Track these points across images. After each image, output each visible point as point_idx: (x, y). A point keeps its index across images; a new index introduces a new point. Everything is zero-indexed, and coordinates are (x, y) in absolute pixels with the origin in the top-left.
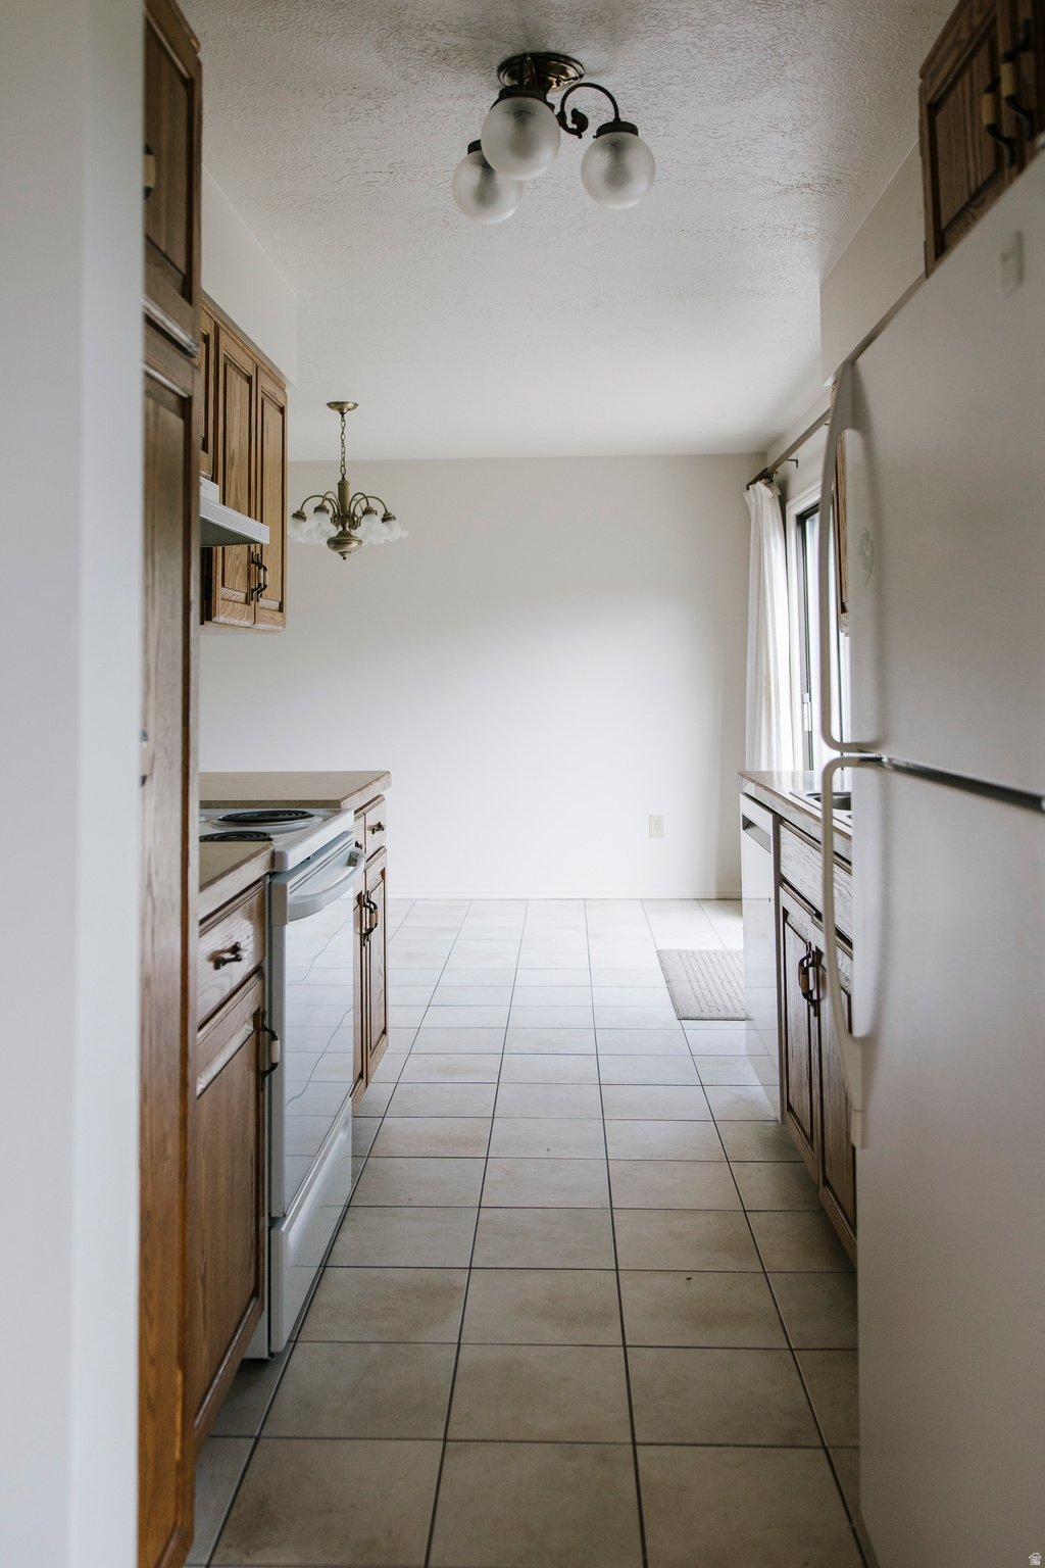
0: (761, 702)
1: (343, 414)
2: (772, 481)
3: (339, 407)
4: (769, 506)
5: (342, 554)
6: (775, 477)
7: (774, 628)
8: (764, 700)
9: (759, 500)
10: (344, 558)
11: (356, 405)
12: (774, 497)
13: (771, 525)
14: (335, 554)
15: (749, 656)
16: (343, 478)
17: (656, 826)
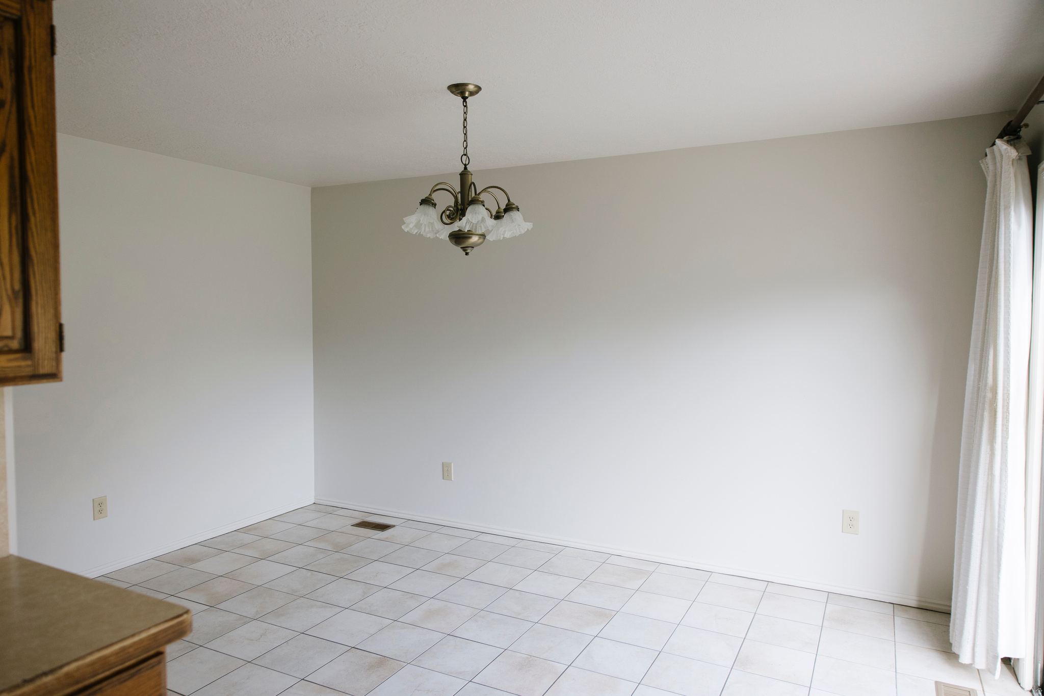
0: (982, 415)
1: (465, 99)
2: (1019, 138)
3: (459, 89)
4: (1012, 170)
5: (464, 249)
6: (1023, 132)
7: (1007, 327)
8: (986, 414)
9: (998, 165)
10: (467, 254)
11: (479, 89)
12: (1020, 159)
13: (1013, 194)
14: (458, 249)
15: (972, 350)
16: (465, 168)
17: (850, 522)
